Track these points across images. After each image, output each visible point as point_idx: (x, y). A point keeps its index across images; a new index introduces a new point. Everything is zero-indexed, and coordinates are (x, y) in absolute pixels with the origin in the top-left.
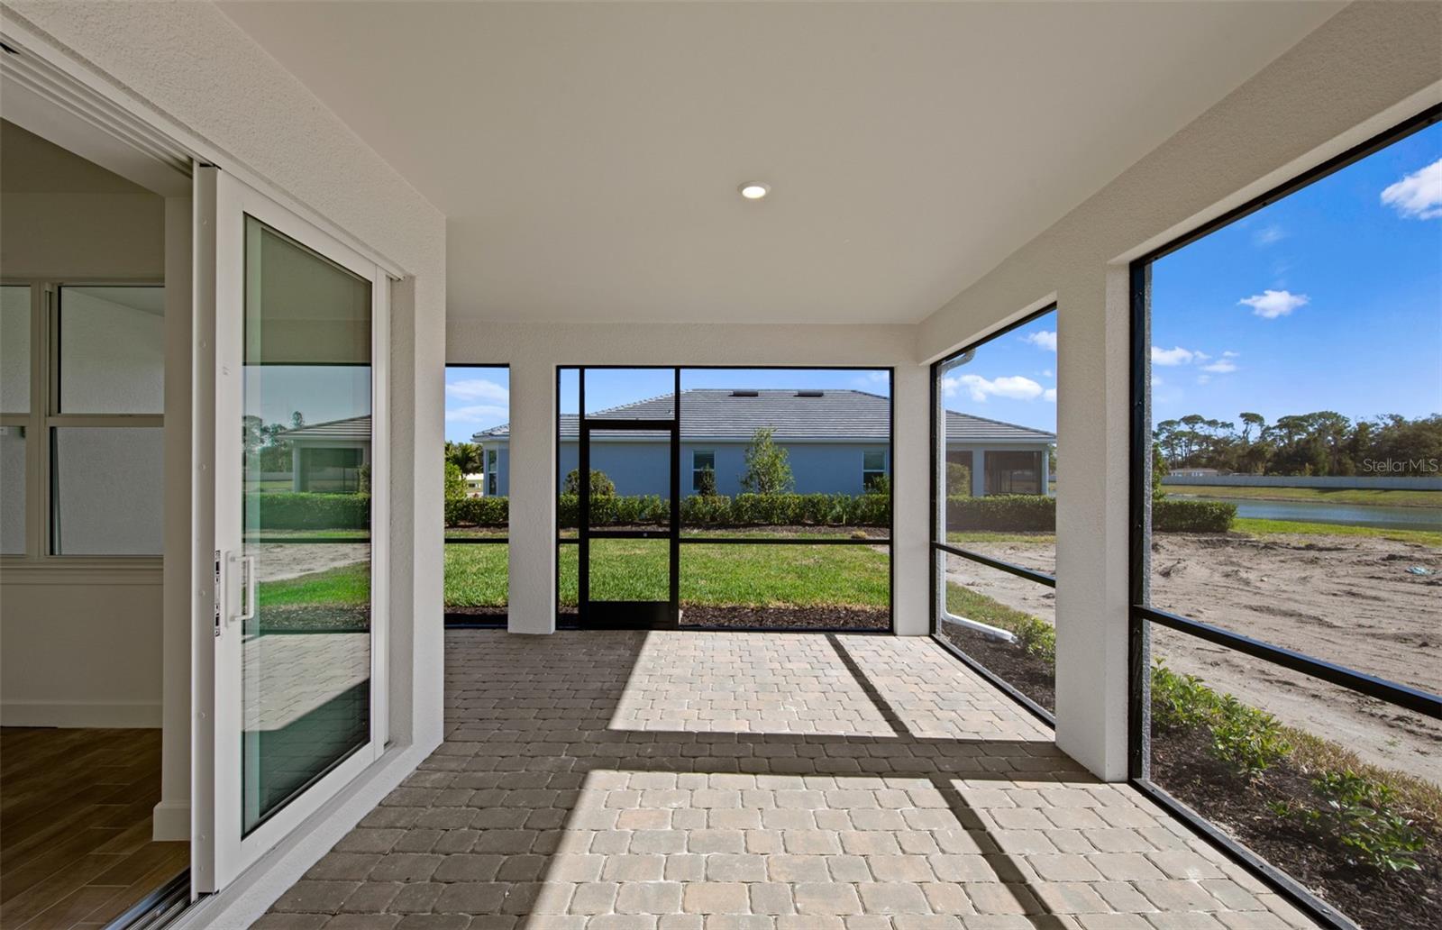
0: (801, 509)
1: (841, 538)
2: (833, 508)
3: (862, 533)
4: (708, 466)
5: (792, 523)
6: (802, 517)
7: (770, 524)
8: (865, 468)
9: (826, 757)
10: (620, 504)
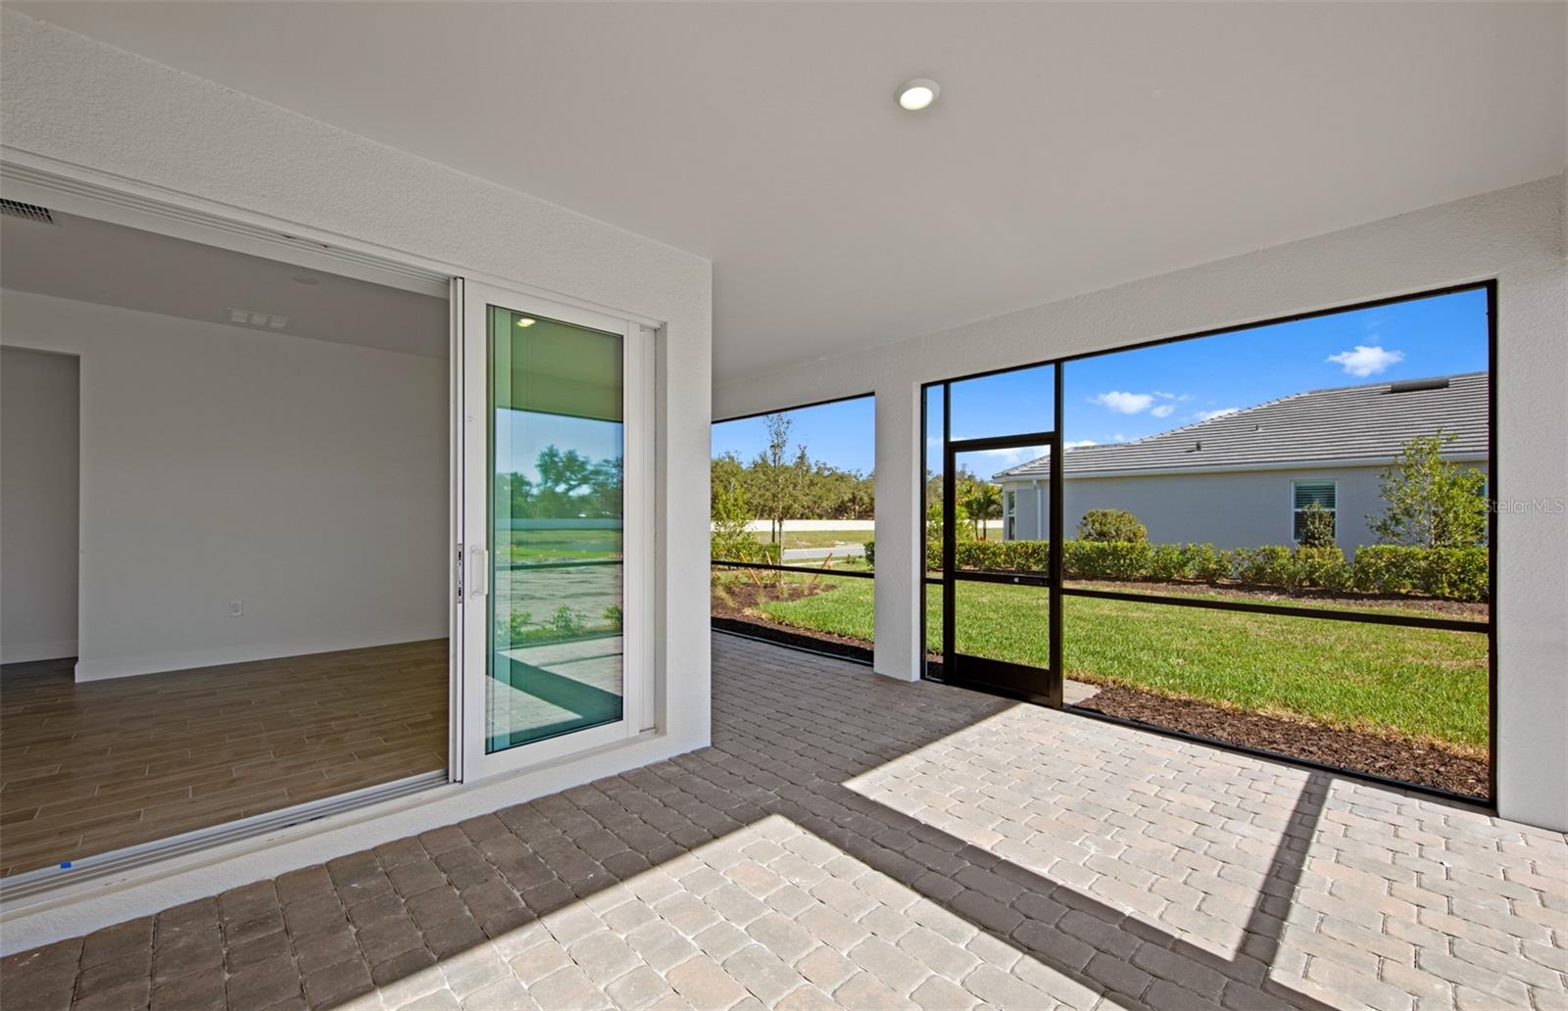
4: (1316, 503)
7: (1435, 597)
10: (1151, 554)
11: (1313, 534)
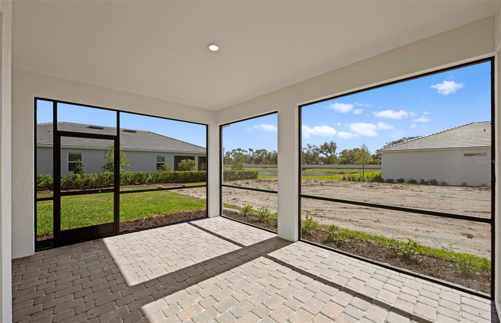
0: (134, 178)
1: (153, 188)
2: (148, 177)
3: (161, 186)
4: (79, 160)
5: (130, 184)
6: (134, 181)
8: (157, 162)
9: (229, 262)
11: (78, 170)
